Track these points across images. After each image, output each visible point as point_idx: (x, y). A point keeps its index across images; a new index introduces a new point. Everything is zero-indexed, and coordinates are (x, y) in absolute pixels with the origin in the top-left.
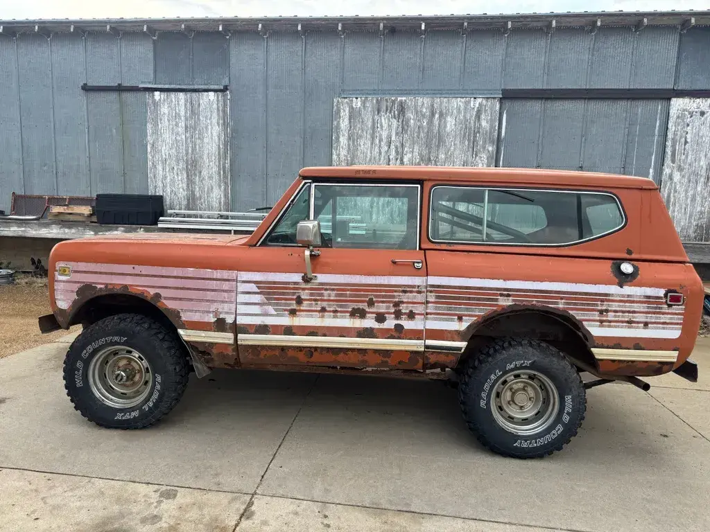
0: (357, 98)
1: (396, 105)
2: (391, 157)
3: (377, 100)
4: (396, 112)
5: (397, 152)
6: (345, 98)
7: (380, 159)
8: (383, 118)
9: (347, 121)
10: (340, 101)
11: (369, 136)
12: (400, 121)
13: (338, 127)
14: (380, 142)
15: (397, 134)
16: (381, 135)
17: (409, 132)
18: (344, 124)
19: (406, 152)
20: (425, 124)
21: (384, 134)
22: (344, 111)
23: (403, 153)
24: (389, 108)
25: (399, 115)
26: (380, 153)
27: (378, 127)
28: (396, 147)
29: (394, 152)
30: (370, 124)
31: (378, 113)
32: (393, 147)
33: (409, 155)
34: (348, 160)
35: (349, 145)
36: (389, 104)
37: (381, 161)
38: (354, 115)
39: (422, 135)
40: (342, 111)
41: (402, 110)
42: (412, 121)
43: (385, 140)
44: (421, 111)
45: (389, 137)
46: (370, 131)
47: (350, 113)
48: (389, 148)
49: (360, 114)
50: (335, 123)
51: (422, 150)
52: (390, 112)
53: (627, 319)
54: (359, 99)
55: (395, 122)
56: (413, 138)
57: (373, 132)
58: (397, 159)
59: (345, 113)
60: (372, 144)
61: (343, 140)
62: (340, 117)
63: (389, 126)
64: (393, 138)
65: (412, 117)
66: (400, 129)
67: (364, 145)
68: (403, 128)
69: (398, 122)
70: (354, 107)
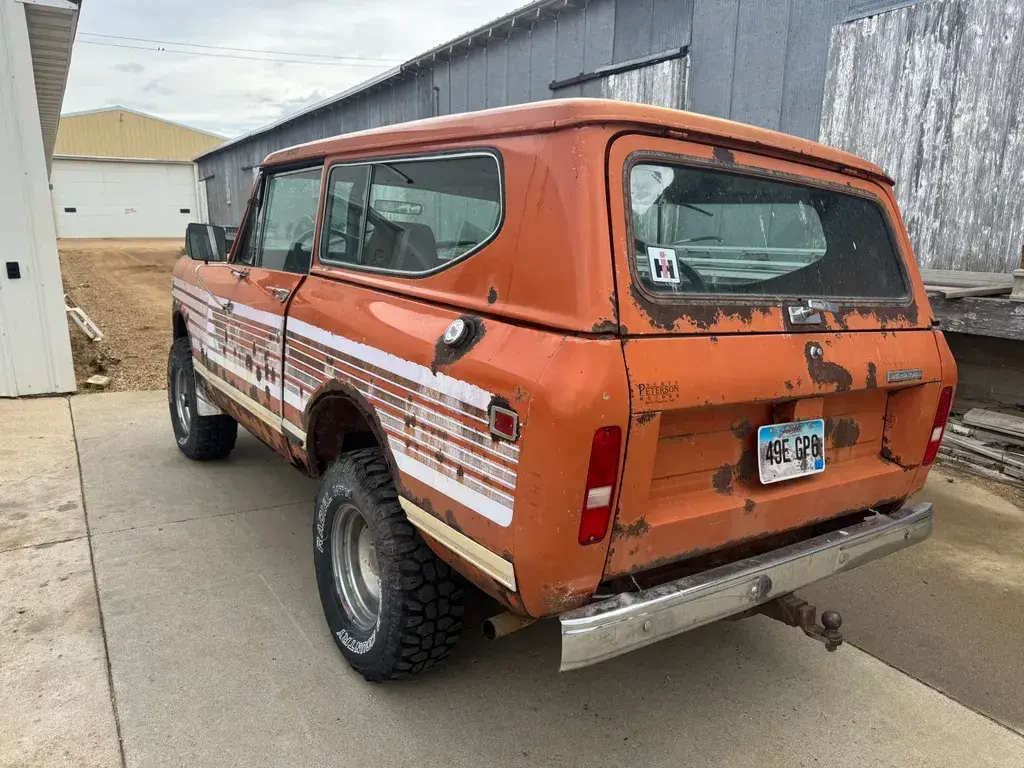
0: (871, 17)
1: (946, 14)
2: (926, 127)
3: (909, 11)
4: (946, 28)
5: (940, 115)
6: (850, 22)
7: (903, 133)
8: (917, 46)
9: (849, 65)
10: (842, 30)
11: (887, 89)
12: (953, 45)
13: (834, 81)
14: (906, 96)
15: (943, 75)
16: (909, 83)
17: (969, 68)
18: (844, 73)
19: (961, 110)
20: (1010, 40)
21: (917, 80)
22: (847, 48)
23: (952, 114)
24: (931, 23)
25: (950, 34)
26: (905, 121)
27: (905, 68)
28: (940, 104)
29: (933, 116)
30: (890, 64)
31: (908, 40)
32: (933, 103)
33: (966, 118)
34: (843, 141)
35: (849, 112)
36: (931, 14)
37: (907, 136)
38: (864, 52)
39: (1000, 67)
40: (843, 48)
41: (957, 23)
42: (979, 41)
43: (916, 91)
44: (1003, 14)
45: (927, 83)
46: (890, 78)
47: (856, 49)
48: (925, 106)
49: (874, 48)
50: (829, 75)
51: (997, 101)
52: (933, 31)
53: (436, 449)
54: (875, 17)
55: (940, 49)
56: (978, 77)
57: (896, 80)
58: (938, 130)
59: (847, 54)
60: (891, 103)
61: (840, 105)
62: (838, 60)
63: (929, 60)
64: (935, 85)
65: (980, 31)
66: (951, 63)
67: (876, 107)
68: (957, 59)
69: (948, 47)
70: (865, 35)
